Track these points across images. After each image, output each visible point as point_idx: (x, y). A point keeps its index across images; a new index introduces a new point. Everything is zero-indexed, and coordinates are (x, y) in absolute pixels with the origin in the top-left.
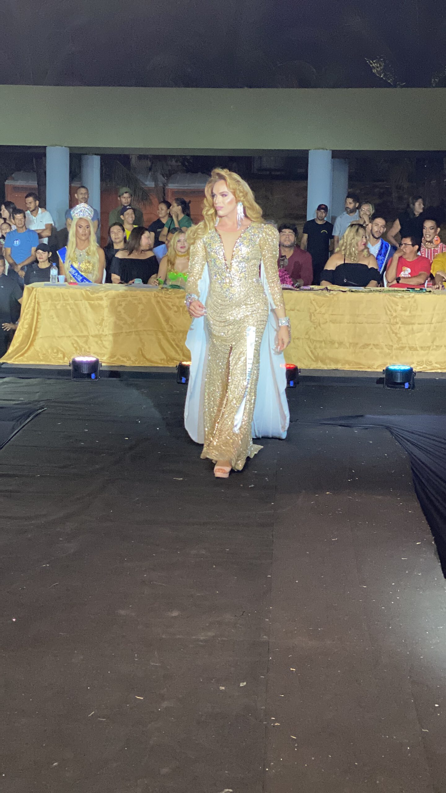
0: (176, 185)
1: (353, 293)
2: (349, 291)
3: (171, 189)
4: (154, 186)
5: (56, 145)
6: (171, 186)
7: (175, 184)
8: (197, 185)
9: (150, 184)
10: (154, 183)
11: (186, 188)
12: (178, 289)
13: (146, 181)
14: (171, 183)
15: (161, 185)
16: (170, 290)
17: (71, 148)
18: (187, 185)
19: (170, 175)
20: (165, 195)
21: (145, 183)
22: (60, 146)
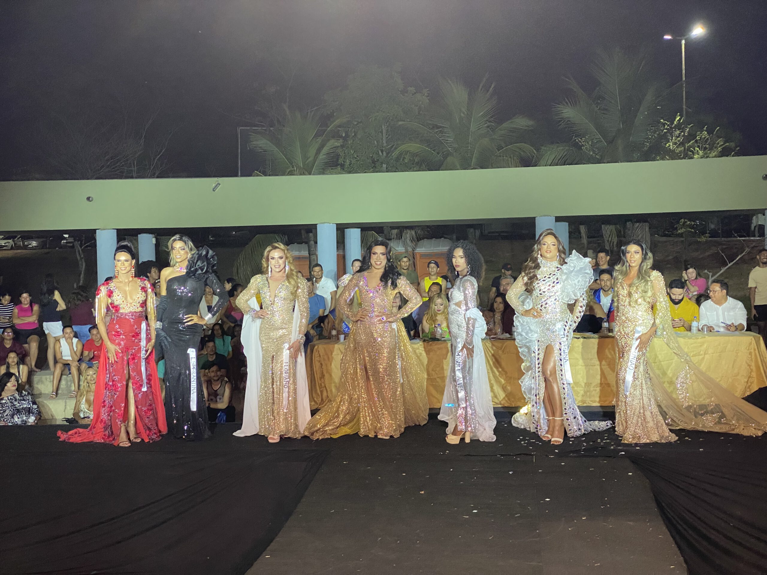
0: (424, 249)
1: (585, 339)
2: (582, 337)
3: (419, 253)
4: (404, 251)
5: (325, 223)
6: (419, 250)
7: (422, 248)
8: (440, 248)
9: (401, 249)
10: (404, 248)
11: (432, 251)
12: (437, 342)
13: (398, 247)
14: (420, 248)
15: (411, 250)
16: (430, 343)
17: (337, 224)
18: (432, 249)
19: (418, 241)
20: (414, 258)
21: (397, 249)
22: (329, 223)
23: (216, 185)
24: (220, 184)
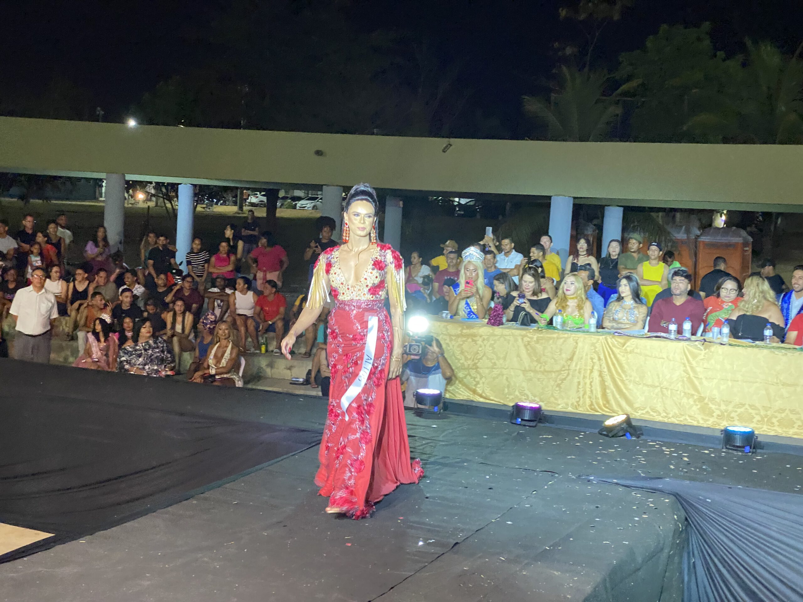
3: (703, 242)
4: (686, 238)
6: (704, 239)
7: (707, 236)
9: (681, 235)
10: (686, 235)
11: (718, 241)
13: (678, 234)
14: (704, 236)
15: (694, 237)
18: (718, 238)
20: (696, 247)
21: (675, 235)
22: (564, 196)
23: (447, 146)
24: (451, 145)
